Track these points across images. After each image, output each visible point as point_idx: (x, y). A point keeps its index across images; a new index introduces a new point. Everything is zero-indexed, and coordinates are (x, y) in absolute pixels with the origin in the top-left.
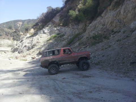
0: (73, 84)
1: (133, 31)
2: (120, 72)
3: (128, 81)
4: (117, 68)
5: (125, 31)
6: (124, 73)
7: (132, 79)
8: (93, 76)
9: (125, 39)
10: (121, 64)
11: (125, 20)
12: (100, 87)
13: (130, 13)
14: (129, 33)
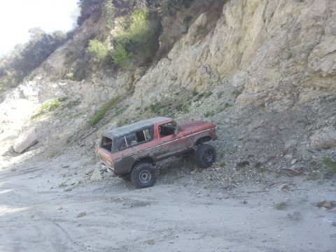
0: (108, 227)
1: (239, 93)
2: (216, 186)
3: (235, 206)
4: (209, 178)
5: (221, 94)
6: (226, 188)
7: (243, 201)
8: (156, 200)
9: (221, 110)
10: (217, 169)
11: (219, 69)
12: (173, 226)
13: (230, 52)
14: (229, 96)
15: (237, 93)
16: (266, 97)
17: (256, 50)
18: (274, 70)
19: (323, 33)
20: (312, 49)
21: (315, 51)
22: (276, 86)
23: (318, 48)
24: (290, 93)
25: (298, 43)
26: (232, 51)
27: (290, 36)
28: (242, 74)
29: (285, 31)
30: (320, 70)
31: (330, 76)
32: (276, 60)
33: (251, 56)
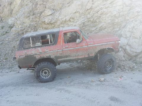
1: (12, 27)
2: (5, 68)
5: (3, 27)
9: (4, 35)
10: (4, 61)
14: (7, 29)
15: (11, 27)
16: (24, 30)
17: (19, 10)
18: (27, 19)
19: (46, 7)
20: (42, 13)
21: (43, 14)
22: (28, 26)
23: (44, 13)
24: (34, 29)
25: (37, 9)
26: (8, 8)
27: (33, 6)
28: (13, 19)
29: (32, 4)
30: (45, 21)
31: (48, 24)
32: (28, 15)
33: (17, 12)
